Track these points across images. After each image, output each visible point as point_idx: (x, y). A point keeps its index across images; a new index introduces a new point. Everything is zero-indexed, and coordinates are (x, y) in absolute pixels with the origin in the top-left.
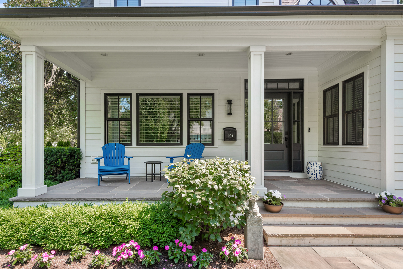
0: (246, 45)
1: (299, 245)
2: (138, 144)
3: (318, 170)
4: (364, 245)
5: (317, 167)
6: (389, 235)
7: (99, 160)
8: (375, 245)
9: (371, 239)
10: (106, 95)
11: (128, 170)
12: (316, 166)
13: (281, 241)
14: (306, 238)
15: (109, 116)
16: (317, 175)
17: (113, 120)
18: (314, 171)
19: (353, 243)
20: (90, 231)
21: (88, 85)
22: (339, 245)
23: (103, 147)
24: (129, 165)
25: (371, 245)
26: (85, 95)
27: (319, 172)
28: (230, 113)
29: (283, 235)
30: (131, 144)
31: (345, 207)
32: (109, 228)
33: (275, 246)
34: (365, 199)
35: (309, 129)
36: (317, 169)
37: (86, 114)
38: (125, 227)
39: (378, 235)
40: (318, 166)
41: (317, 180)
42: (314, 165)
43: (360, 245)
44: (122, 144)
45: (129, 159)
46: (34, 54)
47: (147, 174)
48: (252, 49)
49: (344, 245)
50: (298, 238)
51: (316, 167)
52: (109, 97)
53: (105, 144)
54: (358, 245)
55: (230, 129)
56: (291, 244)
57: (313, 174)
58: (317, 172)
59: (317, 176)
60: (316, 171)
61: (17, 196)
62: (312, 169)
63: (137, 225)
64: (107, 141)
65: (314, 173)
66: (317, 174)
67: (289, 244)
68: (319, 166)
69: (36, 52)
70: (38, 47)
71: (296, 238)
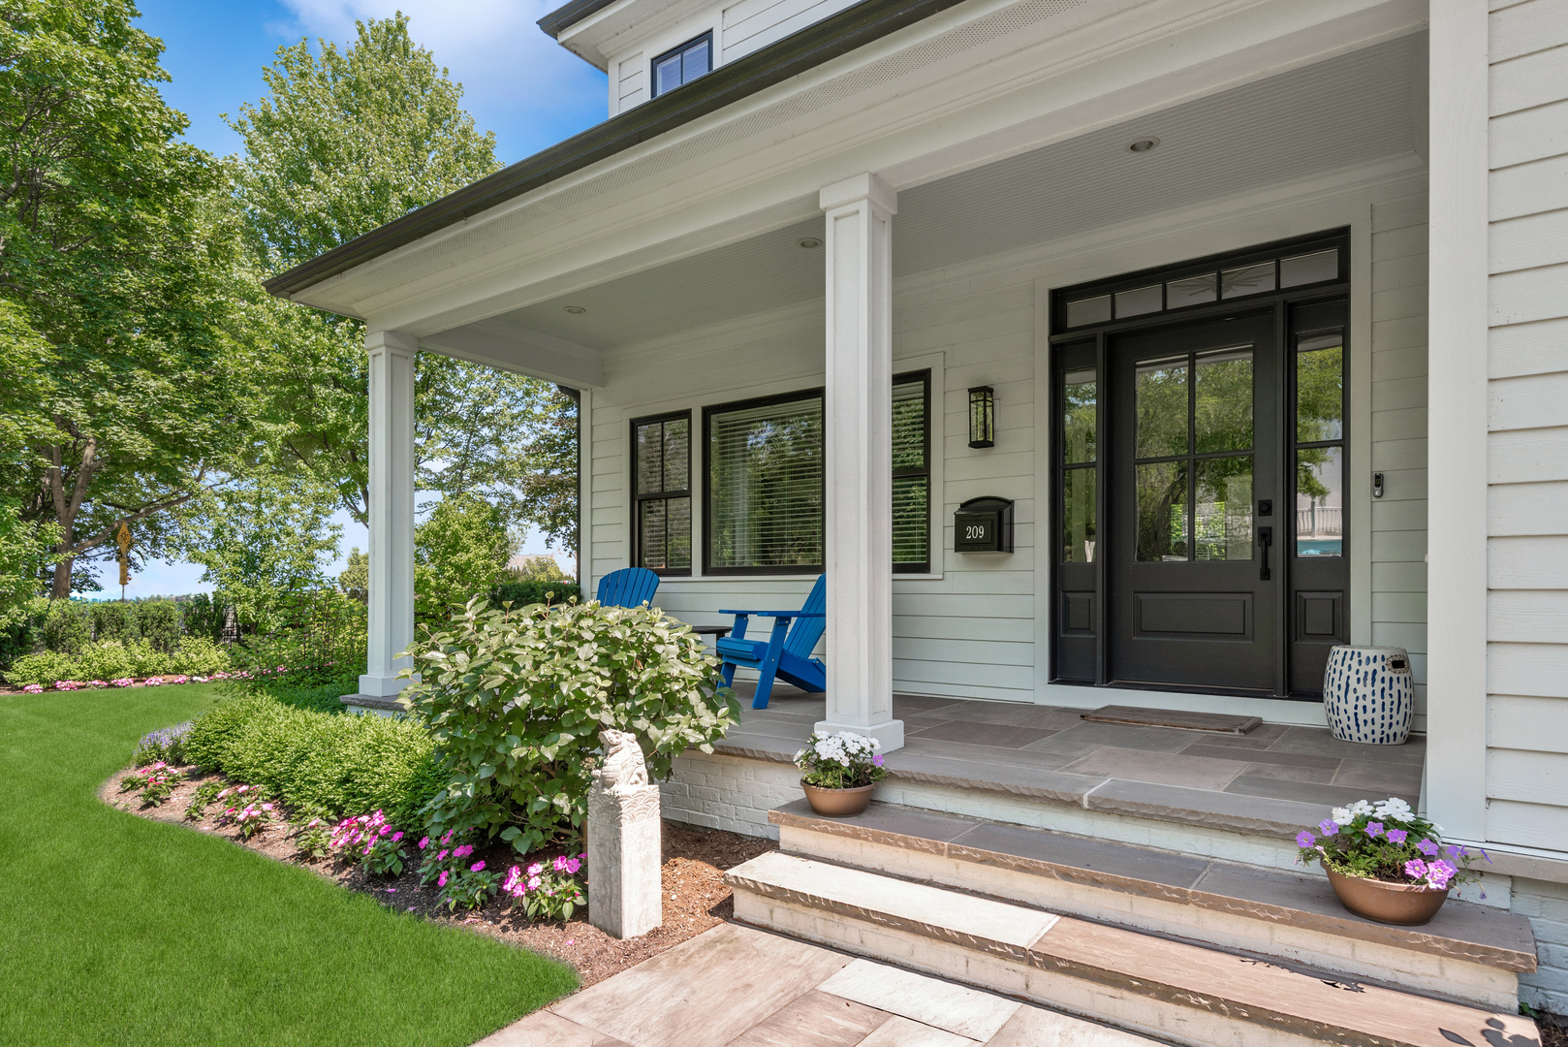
1: (829, 941)
2: (701, 572)
3: (1361, 690)
4: (1080, 1011)
5: (1361, 675)
6: (1196, 994)
8: (1133, 1026)
9: (1110, 990)
10: (634, 424)
12: (1354, 669)
13: (771, 912)
14: (849, 919)
15: (642, 490)
16: (1361, 717)
17: (650, 497)
18: (1342, 693)
19: (1031, 989)
21: (598, 402)
22: (973, 981)
23: (603, 581)
25: (1112, 1020)
26: (592, 430)
27: (1368, 703)
28: (983, 443)
29: (768, 889)
30: (688, 572)
31: (1179, 852)
33: (754, 925)
34: (1273, 824)
35: (1378, 480)
36: (1360, 688)
37: (594, 485)
39: (1138, 979)
40: (1363, 668)
41: (1363, 740)
42: (1347, 662)
43: (1063, 1006)
48: (823, 201)
49: (992, 986)
50: (825, 914)
51: (1352, 674)
52: (638, 430)
54: (1052, 1003)
55: (987, 503)
56: (802, 932)
57: (1341, 711)
58: (1361, 703)
59: (1361, 723)
60: (1351, 696)
61: (356, 691)
62: (1336, 683)
64: (637, 562)
65: (1342, 705)
66: (1360, 710)
67: (797, 931)
68: (1372, 666)
69: (386, 346)
70: (392, 333)
71: (815, 912)
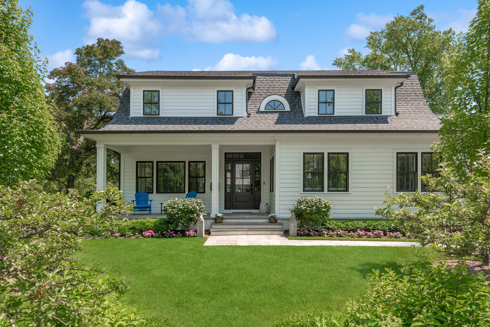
0: (209, 143)
2: (157, 193)
7: (133, 201)
10: (137, 162)
11: (150, 207)
12: (263, 205)
13: (216, 234)
15: (139, 175)
17: (141, 177)
20: (133, 228)
21: (125, 156)
23: (135, 195)
24: (151, 205)
29: (217, 231)
30: (152, 193)
32: (141, 226)
35: (264, 183)
36: (264, 207)
38: (148, 226)
44: (147, 193)
45: (151, 201)
46: (103, 148)
47: (162, 210)
48: (212, 146)
52: (139, 164)
53: (136, 193)
59: (264, 211)
63: (153, 225)
64: (137, 191)
67: (220, 235)
68: (265, 205)
70: (105, 145)
71: (223, 232)
